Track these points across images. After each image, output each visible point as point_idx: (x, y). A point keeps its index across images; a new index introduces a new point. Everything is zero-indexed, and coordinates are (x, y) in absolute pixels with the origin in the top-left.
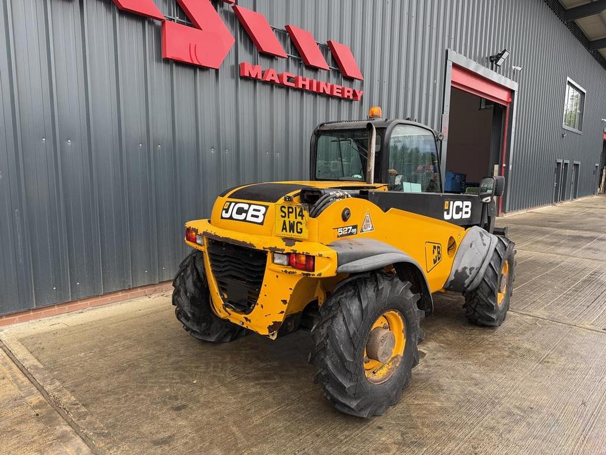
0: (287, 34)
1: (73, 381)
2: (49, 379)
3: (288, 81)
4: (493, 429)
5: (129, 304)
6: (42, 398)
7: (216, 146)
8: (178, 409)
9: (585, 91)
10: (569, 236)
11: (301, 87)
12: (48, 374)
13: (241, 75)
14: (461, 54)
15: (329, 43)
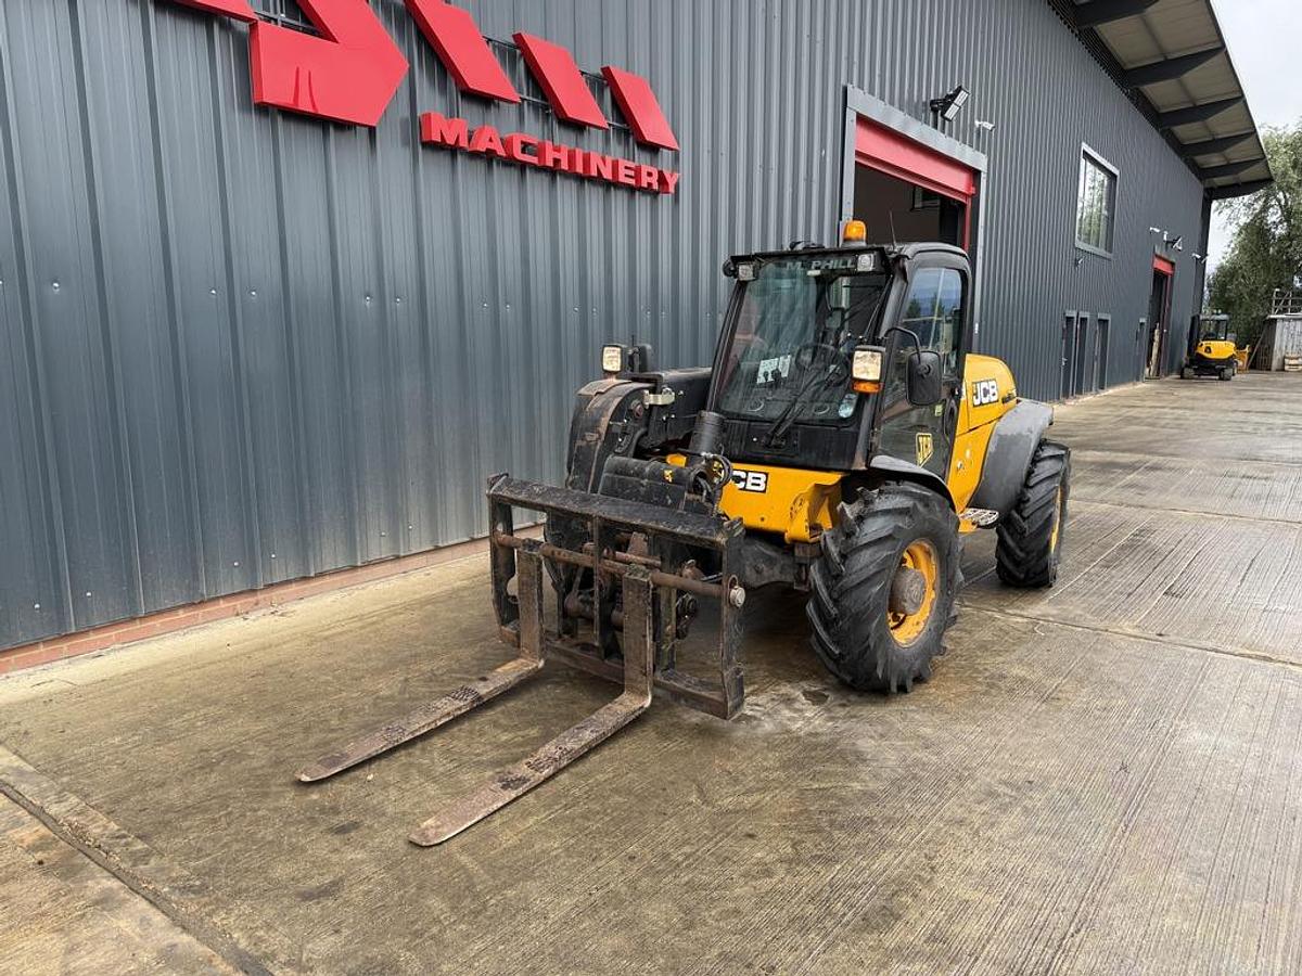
0: (518, 51)
1: (108, 793)
2: (54, 792)
3: (523, 151)
4: (961, 822)
5: (202, 633)
6: (43, 830)
7: (373, 289)
8: (342, 830)
9: (1116, 172)
10: (1093, 463)
11: (552, 165)
12: (48, 781)
13: (424, 139)
14: (873, 95)
15: (606, 70)
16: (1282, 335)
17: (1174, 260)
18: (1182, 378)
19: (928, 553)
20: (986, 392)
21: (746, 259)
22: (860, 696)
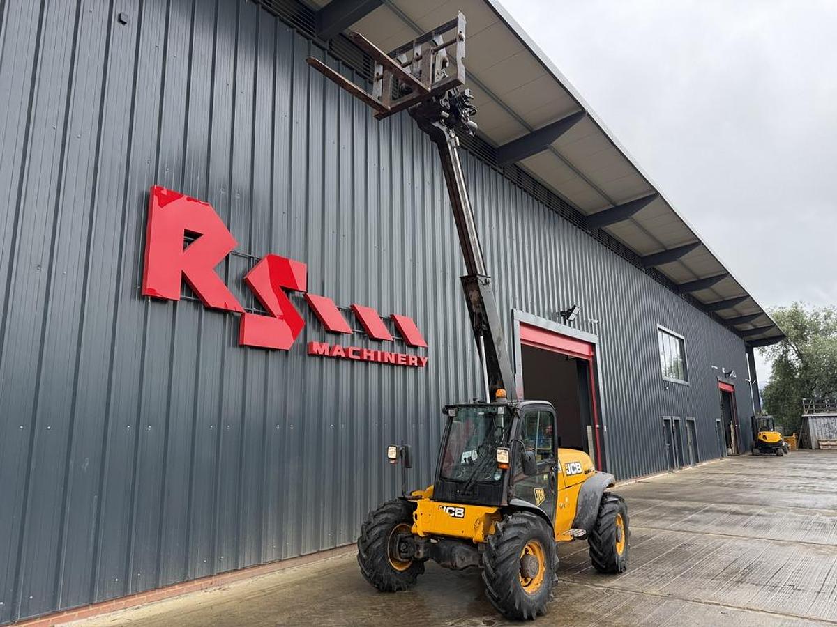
0: (352, 312)
3: (353, 354)
7: (281, 421)
9: (683, 338)
10: (674, 508)
11: (366, 359)
13: (309, 353)
14: (528, 312)
15: (392, 316)
16: (813, 427)
17: (732, 383)
18: (753, 455)
19: (539, 547)
20: (574, 469)
21: (452, 407)
22: (511, 622)
